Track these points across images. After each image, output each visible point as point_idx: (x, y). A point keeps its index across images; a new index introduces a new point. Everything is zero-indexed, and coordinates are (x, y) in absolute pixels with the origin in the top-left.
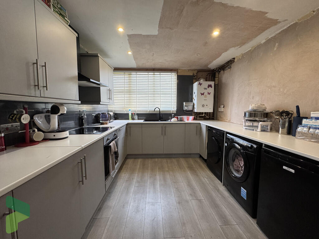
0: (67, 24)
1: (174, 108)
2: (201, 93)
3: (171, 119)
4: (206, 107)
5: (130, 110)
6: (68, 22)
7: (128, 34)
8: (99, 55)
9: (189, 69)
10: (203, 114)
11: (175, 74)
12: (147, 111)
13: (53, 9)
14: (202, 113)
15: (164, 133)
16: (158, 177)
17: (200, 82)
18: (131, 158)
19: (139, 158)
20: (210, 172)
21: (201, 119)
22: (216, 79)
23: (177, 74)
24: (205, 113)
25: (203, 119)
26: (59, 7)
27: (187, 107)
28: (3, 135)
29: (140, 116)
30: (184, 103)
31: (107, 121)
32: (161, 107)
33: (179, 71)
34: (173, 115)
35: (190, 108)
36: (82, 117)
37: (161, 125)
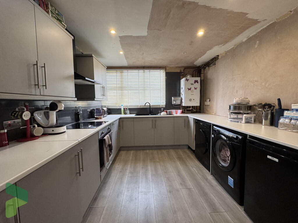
0: (64, 28)
1: (163, 102)
2: (188, 88)
3: (161, 113)
4: (193, 101)
5: (122, 105)
6: (65, 26)
7: (120, 36)
8: (93, 55)
9: (176, 66)
10: (190, 108)
11: (163, 71)
12: (138, 106)
13: (51, 15)
14: (190, 107)
15: (154, 126)
16: (149, 167)
17: (186, 78)
18: (124, 150)
19: (131, 150)
20: (199, 162)
21: (188, 112)
22: (202, 75)
23: (165, 71)
24: (192, 107)
25: (190, 112)
26: (56, 13)
27: (175, 102)
28: (6, 131)
29: (132, 110)
30: (173, 98)
31: (101, 116)
32: (151, 102)
33: (167, 68)
34: (163, 109)
35: (178, 102)
36: (78, 112)
37: (152, 118)
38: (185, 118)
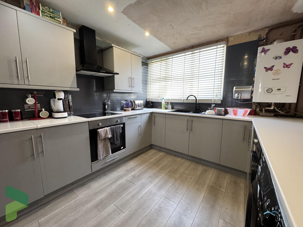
0: (60, 23)
1: (217, 95)
2: (265, 68)
4: (278, 92)
5: (163, 98)
7: (122, 11)
8: (113, 45)
10: (271, 107)
11: (222, 46)
12: (181, 99)
13: (42, 14)
14: (269, 105)
15: (190, 129)
21: (269, 114)
23: (227, 44)
24: (276, 104)
25: (273, 114)
26: (51, 11)
28: (19, 110)
30: (235, 88)
33: (231, 39)
34: (214, 105)
35: (246, 96)
37: (187, 118)
38: (246, 123)
